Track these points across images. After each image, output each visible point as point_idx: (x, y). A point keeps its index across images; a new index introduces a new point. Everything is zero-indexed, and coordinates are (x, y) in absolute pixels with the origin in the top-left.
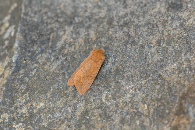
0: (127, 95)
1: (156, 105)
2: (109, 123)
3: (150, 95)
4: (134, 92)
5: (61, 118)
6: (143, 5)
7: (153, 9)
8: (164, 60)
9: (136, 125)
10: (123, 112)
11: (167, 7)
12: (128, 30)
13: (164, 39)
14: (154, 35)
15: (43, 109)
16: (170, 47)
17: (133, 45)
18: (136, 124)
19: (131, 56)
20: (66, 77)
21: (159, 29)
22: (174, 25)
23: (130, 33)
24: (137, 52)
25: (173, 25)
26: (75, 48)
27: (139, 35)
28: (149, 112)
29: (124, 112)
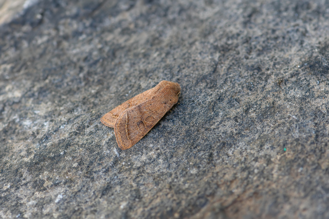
0: (142, 155)
1: (169, 196)
2: (84, 179)
3: (173, 176)
4: (155, 156)
5: (28, 130)
6: (273, 36)
7: (282, 50)
8: (235, 137)
9: (118, 208)
10: (116, 177)
11: (303, 60)
12: (220, 60)
13: (260, 105)
14: (251, 90)
15: (14, 103)
16: (259, 123)
17: (209, 86)
18: (120, 205)
19: (193, 101)
20: (81, 75)
21: (265, 86)
22: (292, 93)
23: (219, 66)
24: (208, 101)
25: (290, 93)
26: (126, 41)
27: (230, 77)
28: (151, 201)
29: (119, 178)
